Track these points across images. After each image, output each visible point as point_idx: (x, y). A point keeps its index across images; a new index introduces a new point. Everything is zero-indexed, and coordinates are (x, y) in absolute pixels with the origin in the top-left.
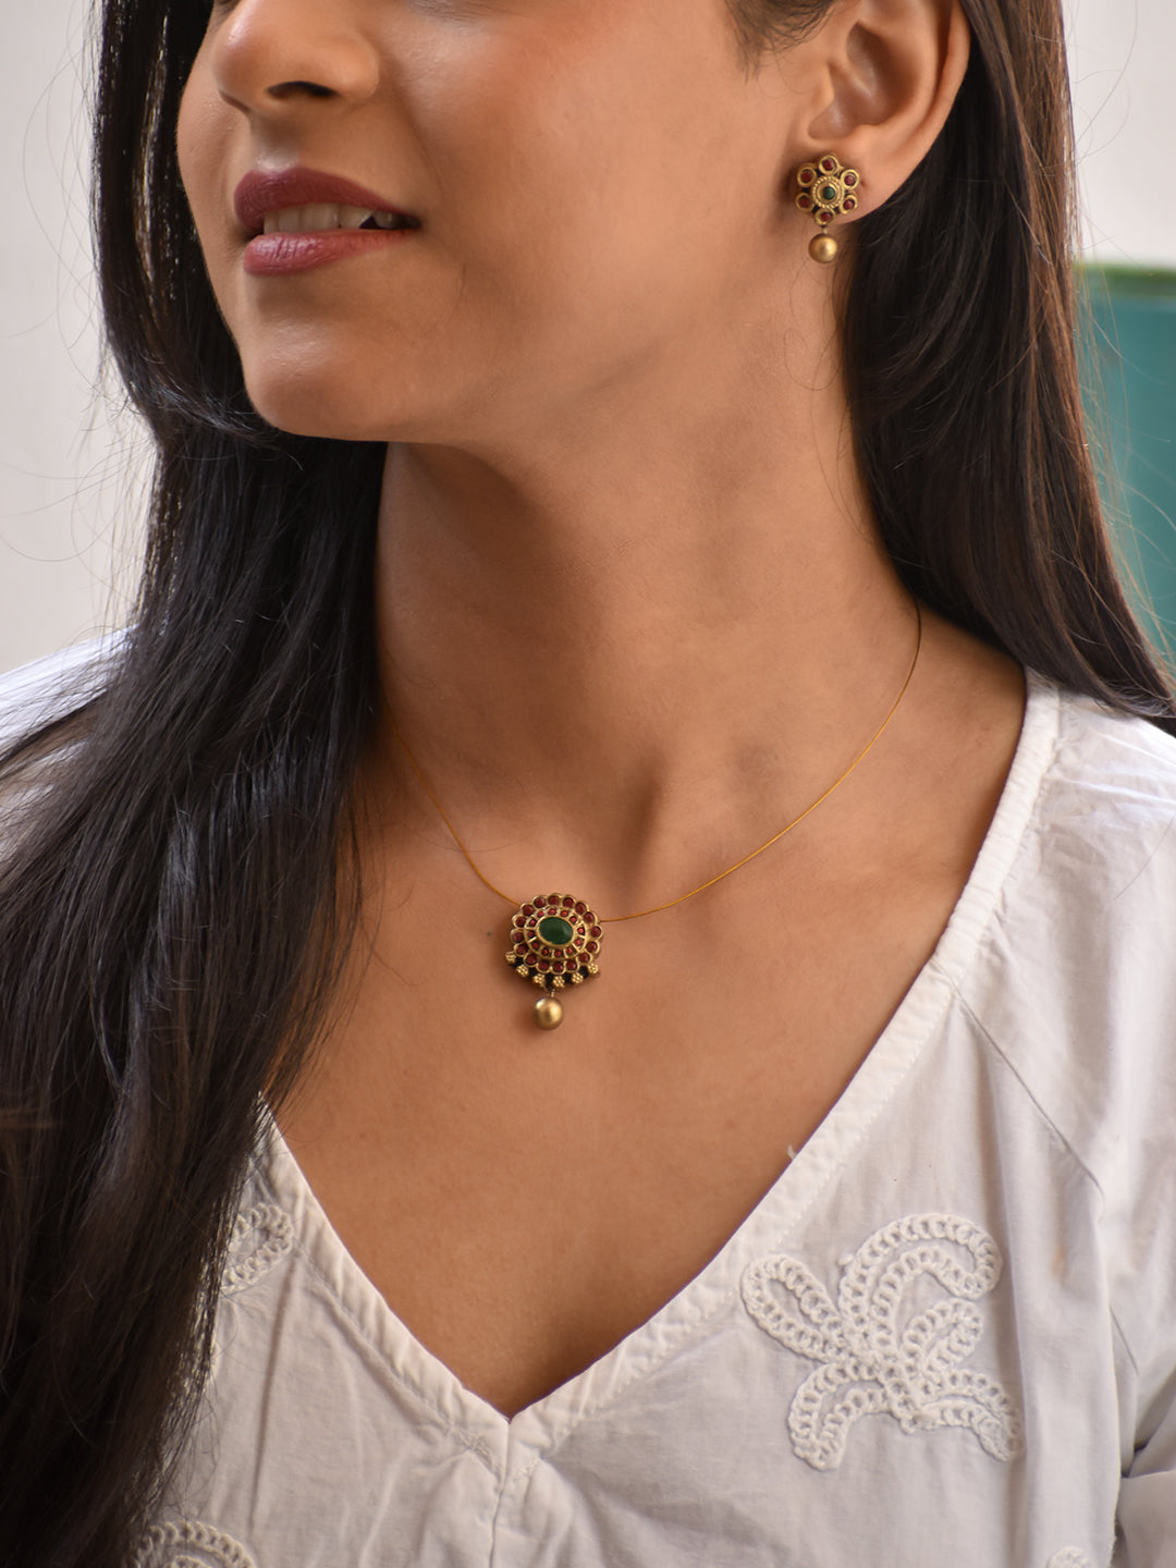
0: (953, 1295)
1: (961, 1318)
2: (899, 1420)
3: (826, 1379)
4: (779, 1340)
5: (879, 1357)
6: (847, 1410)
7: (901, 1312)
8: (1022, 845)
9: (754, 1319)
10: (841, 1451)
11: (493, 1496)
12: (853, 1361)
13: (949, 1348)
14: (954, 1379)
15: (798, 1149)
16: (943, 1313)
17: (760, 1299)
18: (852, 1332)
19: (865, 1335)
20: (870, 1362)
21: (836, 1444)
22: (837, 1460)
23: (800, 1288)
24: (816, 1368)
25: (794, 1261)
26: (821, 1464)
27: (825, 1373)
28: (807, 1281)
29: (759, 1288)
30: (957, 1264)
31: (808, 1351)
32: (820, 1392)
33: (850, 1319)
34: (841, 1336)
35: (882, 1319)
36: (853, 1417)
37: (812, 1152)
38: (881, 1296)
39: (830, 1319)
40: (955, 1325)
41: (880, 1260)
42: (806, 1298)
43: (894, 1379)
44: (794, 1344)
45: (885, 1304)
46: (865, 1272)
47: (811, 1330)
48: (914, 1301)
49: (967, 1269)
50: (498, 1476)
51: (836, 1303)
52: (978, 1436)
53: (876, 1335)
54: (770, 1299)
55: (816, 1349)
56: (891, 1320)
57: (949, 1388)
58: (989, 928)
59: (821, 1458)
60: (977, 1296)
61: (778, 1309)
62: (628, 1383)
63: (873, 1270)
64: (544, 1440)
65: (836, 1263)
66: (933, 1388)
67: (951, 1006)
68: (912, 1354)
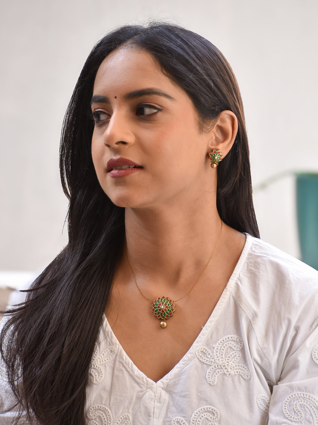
0: (234, 350)
1: (237, 354)
2: (226, 375)
3: (212, 368)
4: (203, 362)
5: (222, 364)
6: (216, 374)
7: (225, 355)
8: (244, 265)
9: (198, 359)
10: (216, 382)
11: (154, 397)
12: (217, 365)
13: (235, 360)
14: (236, 366)
15: (203, 327)
16: (233, 354)
17: (199, 355)
18: (216, 359)
19: (219, 360)
20: (220, 365)
21: (215, 380)
22: (215, 383)
23: (206, 352)
24: (210, 367)
25: (204, 347)
26: (213, 384)
27: (212, 367)
28: (207, 351)
29: (199, 353)
30: (235, 344)
31: (208, 364)
32: (211, 371)
33: (216, 358)
34: (214, 360)
35: (222, 356)
36: (218, 375)
37: (206, 327)
38: (221, 352)
39: (212, 357)
40: (235, 356)
41: (221, 345)
42: (207, 354)
43: (225, 367)
44: (206, 363)
45: (222, 353)
46: (218, 348)
47: (209, 360)
48: (227, 352)
49: (237, 345)
50: (154, 393)
51: (213, 354)
52: (241, 376)
53: (221, 359)
54: (201, 355)
55: (210, 363)
56: (223, 356)
57: (235, 368)
58: (236, 281)
59: (212, 383)
60: (239, 350)
61: (202, 357)
62: (177, 374)
63: (219, 347)
64: (162, 386)
65: (213, 347)
66: (232, 368)
67: (230, 296)
68: (228, 362)
